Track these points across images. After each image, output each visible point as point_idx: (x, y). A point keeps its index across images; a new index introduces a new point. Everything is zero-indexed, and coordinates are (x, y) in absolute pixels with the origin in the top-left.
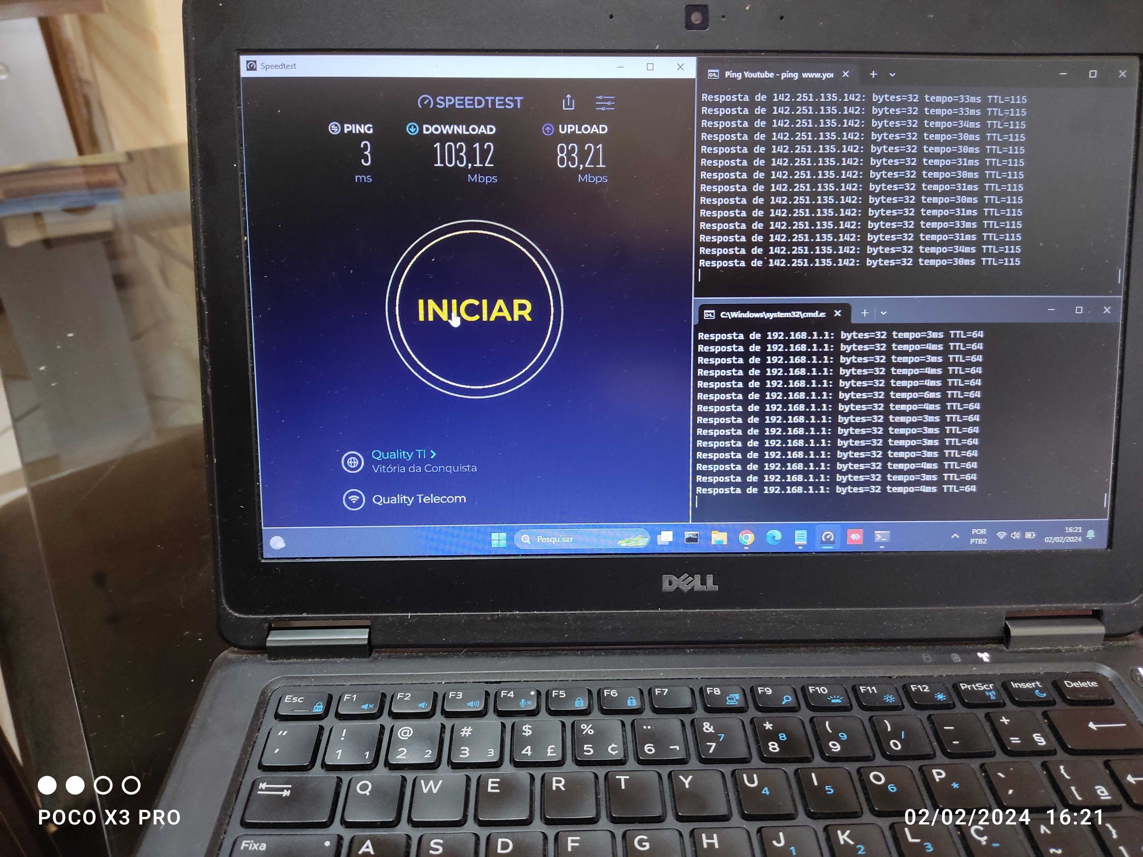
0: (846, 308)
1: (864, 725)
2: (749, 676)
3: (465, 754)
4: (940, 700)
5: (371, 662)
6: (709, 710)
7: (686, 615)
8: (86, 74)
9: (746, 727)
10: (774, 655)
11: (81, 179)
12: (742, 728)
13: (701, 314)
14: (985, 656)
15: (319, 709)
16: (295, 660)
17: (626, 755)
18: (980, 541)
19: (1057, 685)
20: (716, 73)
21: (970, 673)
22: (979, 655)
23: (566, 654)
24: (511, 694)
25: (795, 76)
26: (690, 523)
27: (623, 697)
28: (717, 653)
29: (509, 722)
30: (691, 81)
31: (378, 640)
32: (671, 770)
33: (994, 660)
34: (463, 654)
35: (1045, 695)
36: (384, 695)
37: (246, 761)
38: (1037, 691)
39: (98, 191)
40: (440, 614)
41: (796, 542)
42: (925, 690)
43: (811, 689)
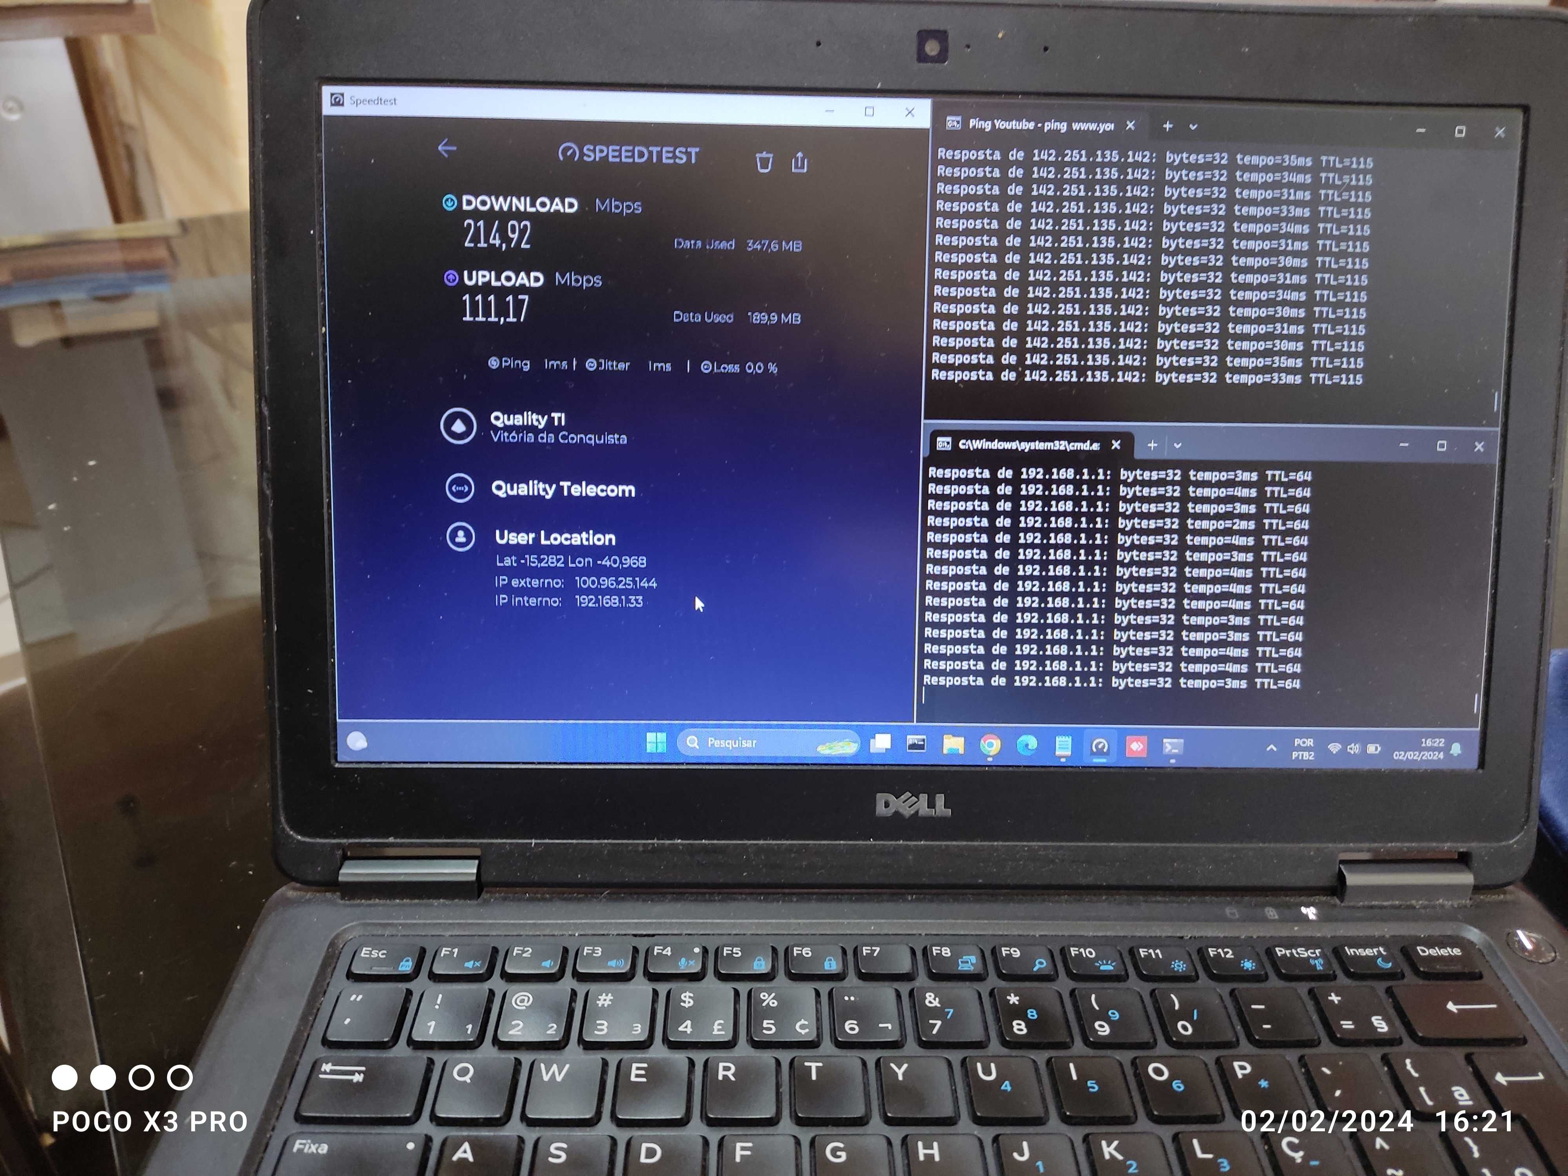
0: (1127, 439)
1: (1143, 1001)
2: (991, 933)
3: (602, 1031)
4: (1247, 969)
5: (478, 905)
6: (934, 977)
7: (907, 848)
8: (129, 117)
9: (983, 1000)
10: (1026, 905)
11: (117, 256)
12: (977, 1003)
13: (933, 443)
14: (1311, 912)
15: (406, 966)
16: (377, 901)
17: (819, 1035)
18: (1306, 756)
19: (1407, 952)
20: (958, 122)
21: (1290, 935)
22: (1304, 910)
23: (745, 899)
24: (668, 952)
25: (1063, 127)
26: (915, 723)
27: (817, 958)
28: (949, 901)
29: (663, 988)
30: (923, 132)
31: (491, 875)
32: (879, 1056)
33: (1323, 918)
34: (605, 897)
35: (1390, 965)
36: (495, 951)
37: (306, 1034)
38: (1380, 960)
39: (140, 274)
40: (574, 841)
41: (1058, 753)
42: (1228, 956)
43: (1073, 951)
